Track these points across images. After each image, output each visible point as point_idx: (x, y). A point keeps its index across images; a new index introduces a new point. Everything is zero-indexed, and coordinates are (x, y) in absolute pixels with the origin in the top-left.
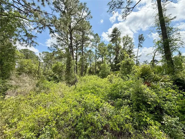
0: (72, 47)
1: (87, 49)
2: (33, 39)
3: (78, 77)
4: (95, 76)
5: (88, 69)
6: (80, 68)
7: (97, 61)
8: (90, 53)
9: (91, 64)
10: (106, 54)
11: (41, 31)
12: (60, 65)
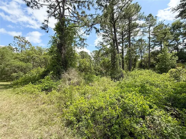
0: (116, 40)
1: (135, 38)
2: (84, 42)
3: (124, 72)
4: (147, 71)
5: (138, 62)
6: (127, 62)
7: (152, 51)
8: (140, 43)
9: (142, 56)
10: (168, 39)
11: (89, 33)
12: (106, 61)
